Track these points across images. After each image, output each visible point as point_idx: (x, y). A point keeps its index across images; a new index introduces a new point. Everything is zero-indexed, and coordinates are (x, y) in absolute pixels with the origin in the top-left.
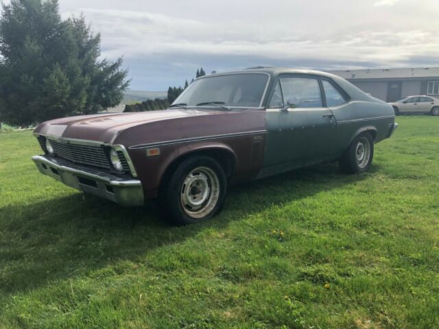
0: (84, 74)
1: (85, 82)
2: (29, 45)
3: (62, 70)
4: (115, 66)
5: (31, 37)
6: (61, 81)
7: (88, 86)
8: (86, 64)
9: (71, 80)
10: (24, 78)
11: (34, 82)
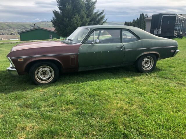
0: (87, 17)
1: (87, 21)
2: (67, 6)
3: (78, 16)
4: (101, 13)
5: (69, 3)
6: (77, 20)
7: (88, 22)
8: (89, 13)
9: (82, 20)
10: (65, 19)
11: (69, 20)
